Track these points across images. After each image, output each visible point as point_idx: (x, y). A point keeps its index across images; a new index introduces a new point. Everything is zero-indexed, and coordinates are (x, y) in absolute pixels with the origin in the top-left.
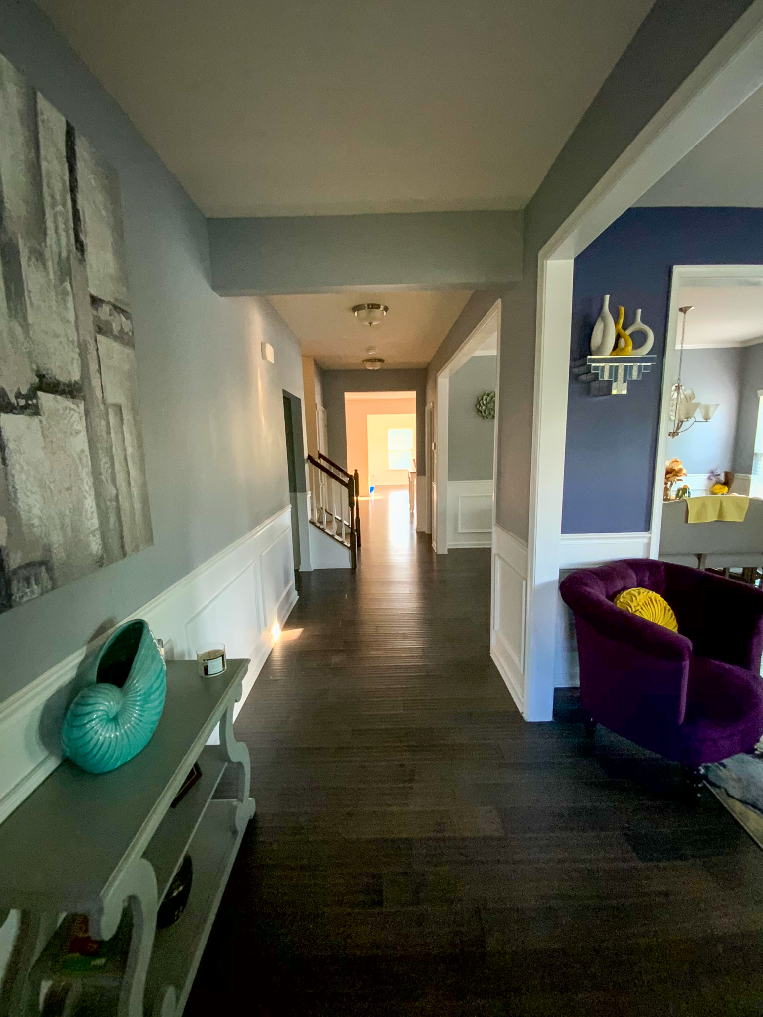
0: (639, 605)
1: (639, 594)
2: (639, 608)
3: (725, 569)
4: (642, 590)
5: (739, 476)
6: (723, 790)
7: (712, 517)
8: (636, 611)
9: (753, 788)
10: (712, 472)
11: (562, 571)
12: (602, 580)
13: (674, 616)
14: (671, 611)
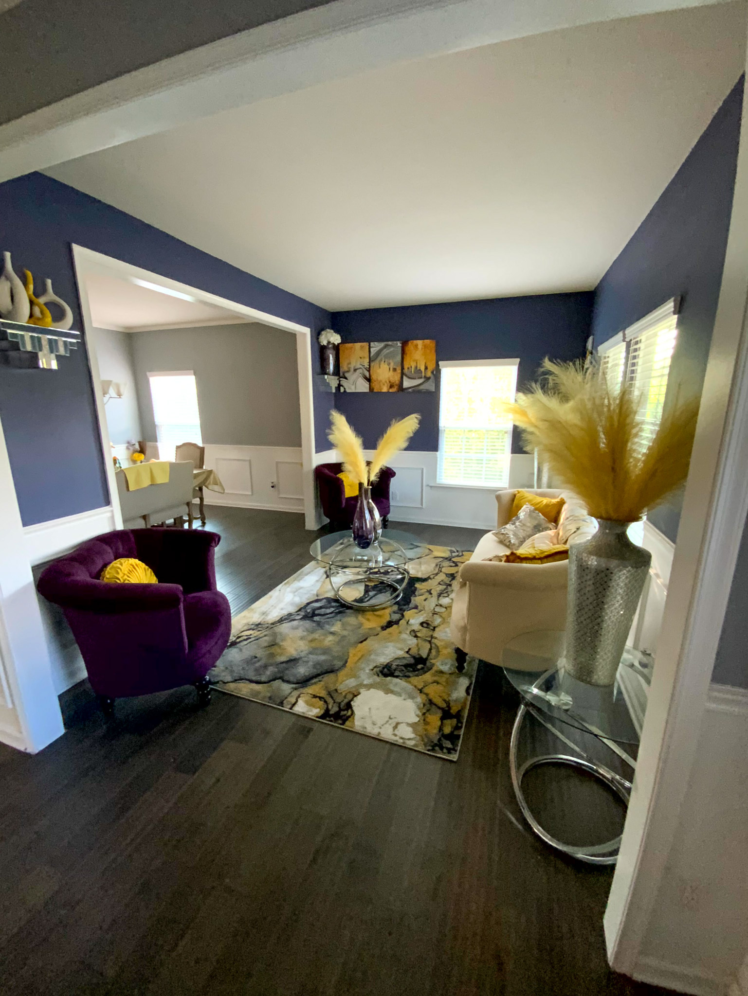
0: (124, 574)
1: (121, 564)
2: (126, 577)
3: (162, 523)
4: (123, 560)
5: (149, 445)
6: (220, 682)
7: (146, 483)
8: (124, 581)
9: (235, 668)
10: (128, 443)
11: (35, 569)
12: (81, 563)
13: (153, 574)
14: (150, 570)
